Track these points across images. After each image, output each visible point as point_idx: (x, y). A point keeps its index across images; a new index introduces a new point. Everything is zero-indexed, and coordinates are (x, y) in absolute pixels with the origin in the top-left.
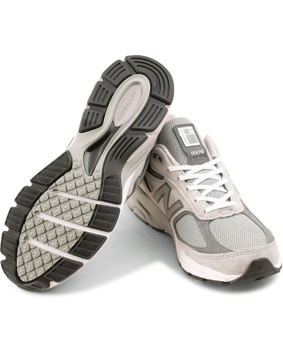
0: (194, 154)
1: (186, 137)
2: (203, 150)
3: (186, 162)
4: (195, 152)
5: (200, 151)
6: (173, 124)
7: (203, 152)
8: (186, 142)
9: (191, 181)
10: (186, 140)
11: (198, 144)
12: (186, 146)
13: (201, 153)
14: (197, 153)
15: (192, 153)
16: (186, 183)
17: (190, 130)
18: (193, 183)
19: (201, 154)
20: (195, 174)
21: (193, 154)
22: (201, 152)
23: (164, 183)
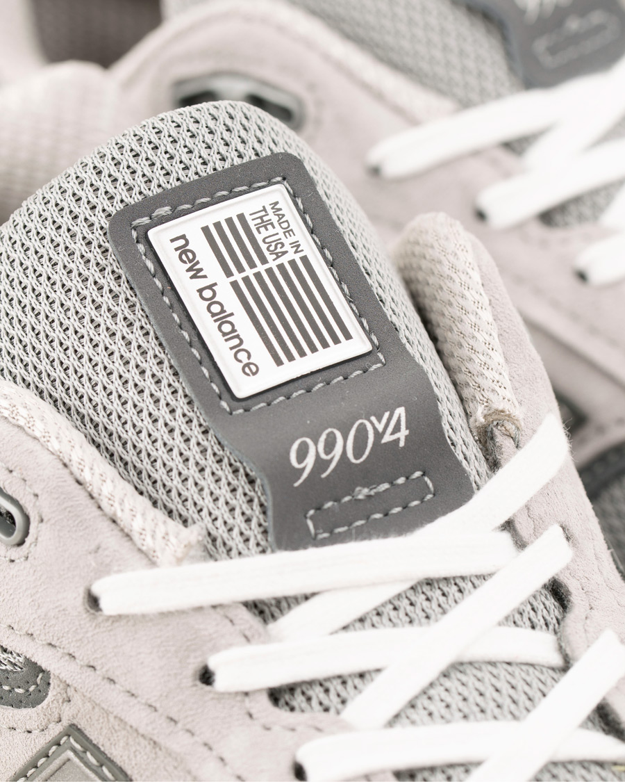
0: (320, 464)
1: (231, 302)
2: (400, 412)
3: (254, 532)
4: (330, 446)
5: (373, 425)
6: (101, 201)
7: (403, 433)
8: (237, 349)
9: (333, 700)
10: (232, 334)
11: (358, 344)
12: (240, 394)
13: (387, 438)
14: (344, 446)
15: (302, 454)
16: (282, 715)
17: (264, 224)
18: (349, 713)
19: (386, 452)
20: (350, 635)
21: (310, 461)
22: (379, 436)
23: (55, 730)
